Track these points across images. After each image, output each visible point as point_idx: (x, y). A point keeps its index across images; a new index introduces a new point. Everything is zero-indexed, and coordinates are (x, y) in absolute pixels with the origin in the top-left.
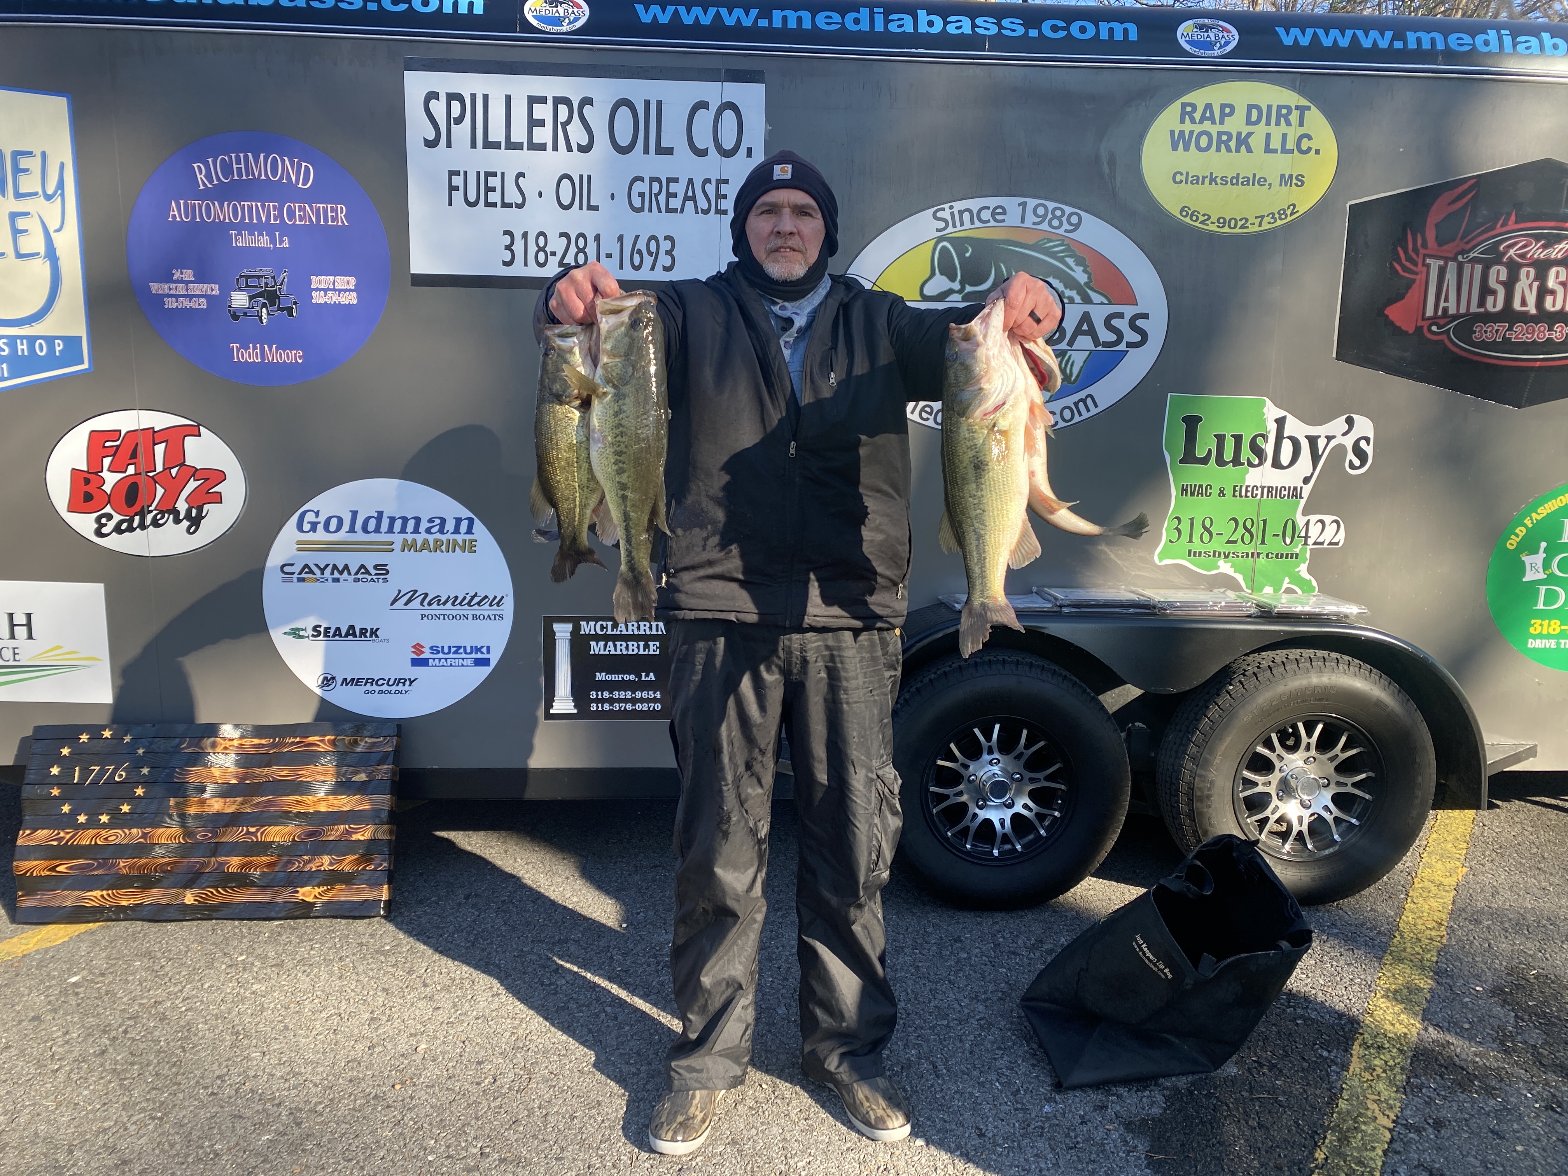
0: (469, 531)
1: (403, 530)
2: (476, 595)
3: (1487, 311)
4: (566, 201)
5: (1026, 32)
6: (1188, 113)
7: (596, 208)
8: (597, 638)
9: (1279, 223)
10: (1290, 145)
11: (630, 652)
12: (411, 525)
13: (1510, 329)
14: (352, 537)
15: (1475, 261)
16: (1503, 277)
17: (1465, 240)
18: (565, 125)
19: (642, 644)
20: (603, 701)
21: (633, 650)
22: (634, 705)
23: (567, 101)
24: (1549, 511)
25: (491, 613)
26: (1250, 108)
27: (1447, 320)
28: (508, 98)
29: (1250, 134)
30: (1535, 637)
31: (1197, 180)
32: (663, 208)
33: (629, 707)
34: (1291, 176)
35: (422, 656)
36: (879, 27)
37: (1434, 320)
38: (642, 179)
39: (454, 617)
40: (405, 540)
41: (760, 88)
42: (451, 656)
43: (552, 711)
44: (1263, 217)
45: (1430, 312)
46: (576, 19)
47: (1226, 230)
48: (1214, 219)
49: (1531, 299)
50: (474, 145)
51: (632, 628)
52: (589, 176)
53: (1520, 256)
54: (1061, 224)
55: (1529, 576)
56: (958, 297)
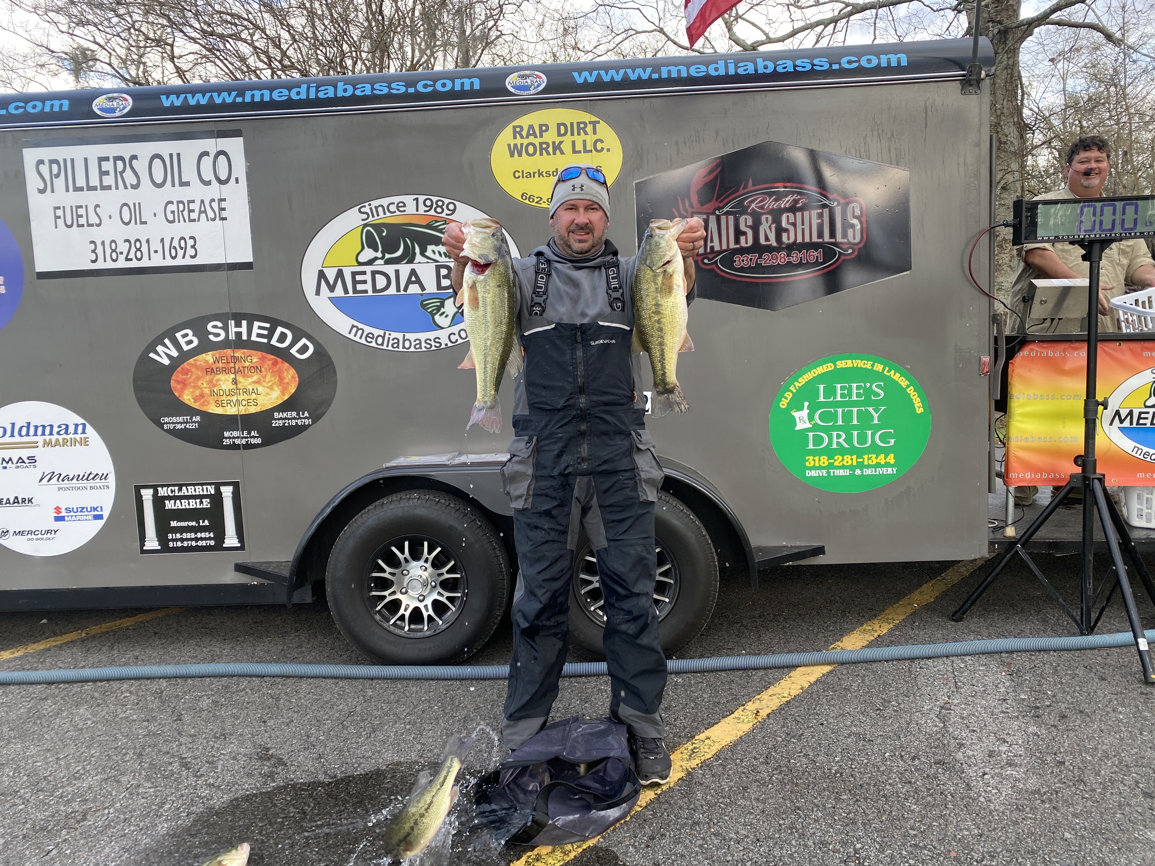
0: (84, 432)
1: (43, 434)
2: (91, 474)
3: (741, 247)
4: (126, 220)
5: (407, 90)
6: (518, 132)
7: (145, 223)
8: (169, 498)
10: (589, 146)
11: (191, 507)
12: (48, 429)
13: (760, 257)
14: (12, 440)
15: (727, 213)
16: (750, 222)
17: (719, 201)
18: (122, 173)
19: (198, 501)
20: (177, 540)
21: (193, 505)
22: (197, 542)
23: (121, 158)
24: (807, 380)
25: (101, 485)
26: (559, 125)
27: (714, 255)
28: (86, 160)
29: (561, 142)
30: (811, 469)
31: (530, 175)
32: (187, 219)
33: (194, 544)
35: (60, 515)
36: (312, 96)
37: (705, 255)
38: (172, 203)
39: (79, 488)
40: (45, 440)
41: (241, 140)
42: (78, 514)
43: (145, 548)
45: (701, 250)
46: (124, 108)
49: (772, 236)
50: (67, 190)
51: (191, 491)
52: (139, 204)
53: (760, 208)
54: (443, 210)
55: (799, 426)
56: (381, 262)
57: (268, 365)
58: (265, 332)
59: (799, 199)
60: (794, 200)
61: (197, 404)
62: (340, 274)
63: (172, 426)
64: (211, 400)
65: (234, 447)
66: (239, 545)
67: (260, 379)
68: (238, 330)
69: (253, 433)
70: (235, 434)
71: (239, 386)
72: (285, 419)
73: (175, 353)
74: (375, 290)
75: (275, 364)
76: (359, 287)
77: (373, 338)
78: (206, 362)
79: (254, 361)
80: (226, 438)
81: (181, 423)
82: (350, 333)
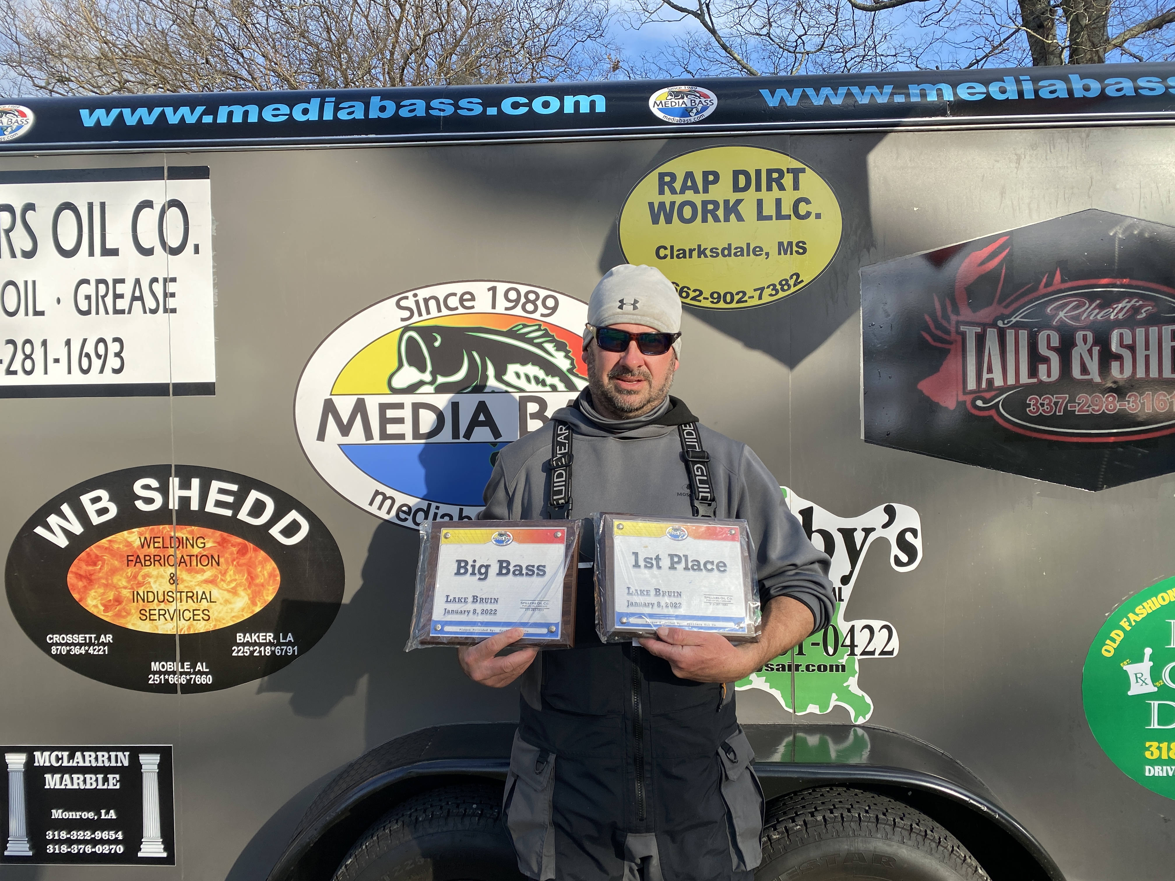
3: (1041, 382)
4: (11, 308)
5: (485, 111)
6: (666, 183)
7: (42, 313)
8: (52, 770)
9: (781, 294)
10: (787, 209)
11: (88, 787)
13: (1072, 400)
15: (1017, 326)
16: (1055, 342)
17: (1004, 304)
18: (8, 231)
19: (100, 777)
20: (60, 842)
21: (91, 784)
22: (94, 847)
23: (9, 208)
24: (1150, 611)
26: (736, 174)
27: (993, 393)
29: (739, 202)
30: (1153, 763)
31: (683, 254)
33: (89, 849)
34: (790, 244)
36: (328, 116)
37: (977, 394)
38: (87, 282)
41: (205, 184)
43: (6, 854)
44: (762, 289)
45: (972, 385)
46: (19, 127)
47: (722, 305)
48: (706, 294)
49: (1093, 366)
51: (89, 759)
52: (34, 282)
53: (1072, 318)
54: (536, 308)
55: (1135, 690)
56: (430, 389)
57: (232, 554)
58: (230, 499)
59: (1141, 307)
60: (1133, 307)
61: (110, 614)
62: (360, 407)
63: (64, 650)
64: (133, 608)
65: (167, 688)
66: (165, 855)
67: (216, 576)
68: (185, 493)
69: (199, 667)
70: (170, 666)
71: (181, 587)
72: (255, 644)
73: (77, 529)
74: (416, 434)
75: (243, 552)
76: (391, 429)
77: (408, 513)
78: (129, 544)
79: (208, 545)
80: (155, 673)
81: (81, 645)
82: (371, 504)
